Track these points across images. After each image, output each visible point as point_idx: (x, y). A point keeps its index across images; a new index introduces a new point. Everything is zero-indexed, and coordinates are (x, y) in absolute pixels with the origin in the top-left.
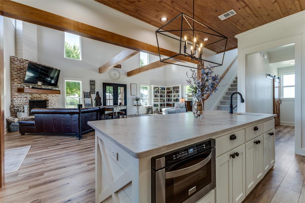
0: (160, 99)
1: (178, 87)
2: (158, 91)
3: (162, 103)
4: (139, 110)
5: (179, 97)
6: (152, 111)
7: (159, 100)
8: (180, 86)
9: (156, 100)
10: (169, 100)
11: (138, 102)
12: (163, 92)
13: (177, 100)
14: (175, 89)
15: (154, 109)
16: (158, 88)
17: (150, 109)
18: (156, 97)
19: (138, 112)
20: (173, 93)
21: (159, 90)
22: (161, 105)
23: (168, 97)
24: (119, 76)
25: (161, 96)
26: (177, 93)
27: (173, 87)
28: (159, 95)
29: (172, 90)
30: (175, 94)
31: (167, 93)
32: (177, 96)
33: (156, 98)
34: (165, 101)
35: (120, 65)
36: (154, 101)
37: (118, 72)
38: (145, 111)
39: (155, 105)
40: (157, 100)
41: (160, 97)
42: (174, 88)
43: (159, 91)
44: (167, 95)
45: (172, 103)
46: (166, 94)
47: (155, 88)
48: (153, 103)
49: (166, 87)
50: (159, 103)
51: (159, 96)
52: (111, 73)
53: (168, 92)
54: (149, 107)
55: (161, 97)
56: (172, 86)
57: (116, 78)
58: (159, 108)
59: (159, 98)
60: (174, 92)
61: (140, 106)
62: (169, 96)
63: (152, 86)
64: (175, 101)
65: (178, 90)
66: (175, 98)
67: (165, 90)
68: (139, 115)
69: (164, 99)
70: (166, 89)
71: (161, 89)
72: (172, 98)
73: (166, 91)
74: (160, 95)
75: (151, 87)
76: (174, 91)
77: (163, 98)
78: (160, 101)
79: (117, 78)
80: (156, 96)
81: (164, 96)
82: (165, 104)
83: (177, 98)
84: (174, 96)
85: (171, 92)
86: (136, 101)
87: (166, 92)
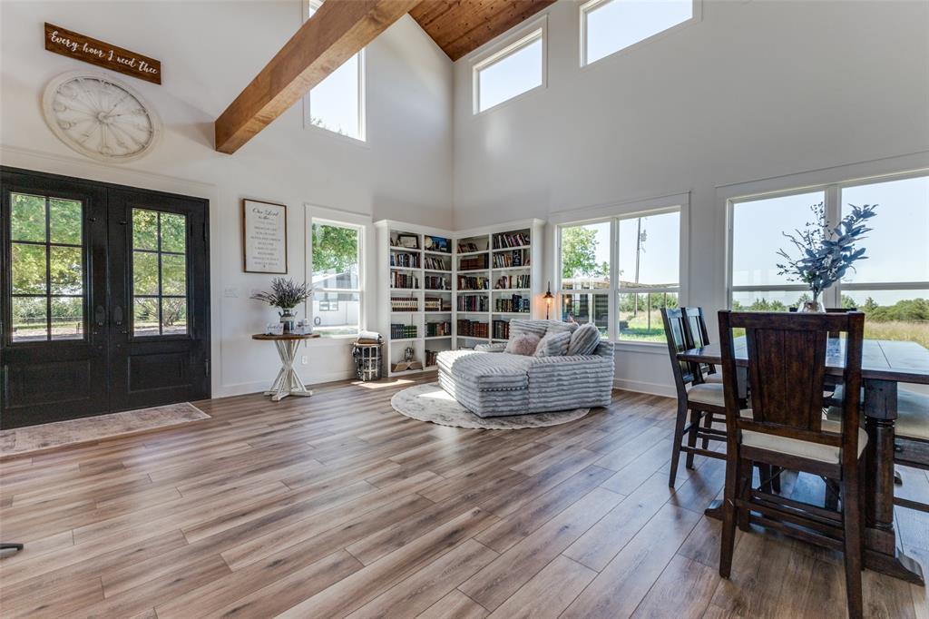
0: (427, 299)
1: (525, 235)
2: (414, 254)
3: (438, 316)
4: (294, 365)
5: (527, 284)
6: (382, 367)
7: (422, 304)
8: (535, 225)
9: (402, 304)
10: (470, 304)
11: (292, 311)
12: (439, 262)
13: (517, 304)
14: (505, 246)
15: (394, 350)
16: (416, 237)
17: (367, 355)
18: (404, 286)
19: (289, 376)
20: (495, 265)
21: (423, 252)
22: (432, 329)
23: (467, 288)
24: (143, 137)
25: (432, 283)
26: (513, 264)
27: (495, 237)
28: (420, 274)
29: (491, 251)
30: (504, 271)
31: (462, 268)
32: (514, 282)
33: (406, 292)
34: (449, 309)
35: (155, 64)
36: (394, 310)
37: (132, 105)
38: (338, 367)
39: (399, 331)
40: (410, 304)
41: (427, 287)
42: (500, 239)
43: (423, 257)
44: (460, 277)
45: (487, 317)
46: (455, 272)
47: (400, 236)
48: (386, 318)
49: (455, 237)
50: (419, 319)
51: (422, 283)
52: (62, 99)
53: (465, 264)
54: (362, 340)
55: (434, 287)
56: (488, 231)
57: (112, 143)
58: (420, 343)
59: (421, 293)
60: (502, 260)
61: (299, 337)
62: (472, 283)
63: (383, 224)
64: (505, 310)
65: (522, 247)
66: (507, 293)
67: (449, 251)
68: (292, 396)
69: (445, 298)
70: (455, 247)
71: (429, 243)
72: (490, 291)
73: (455, 257)
74: (427, 278)
75: (377, 230)
76: (502, 253)
77: (440, 291)
78: (427, 310)
79: (121, 144)
80: (403, 281)
81: (449, 285)
82: (450, 324)
83: (515, 291)
84: (501, 283)
85: (483, 262)
86: (280, 309)
87: (455, 264)
